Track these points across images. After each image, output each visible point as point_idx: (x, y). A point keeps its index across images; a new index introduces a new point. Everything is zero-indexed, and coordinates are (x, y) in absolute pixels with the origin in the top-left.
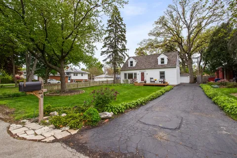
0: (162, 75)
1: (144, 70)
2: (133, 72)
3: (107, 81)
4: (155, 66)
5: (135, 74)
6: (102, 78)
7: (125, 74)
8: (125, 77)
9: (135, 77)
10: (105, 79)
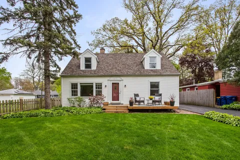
0: (155, 89)
1: (119, 79)
2: (94, 81)
3: (21, 102)
4: (140, 72)
5: (99, 86)
6: (9, 95)
7: (74, 86)
8: (74, 93)
9: (99, 93)
10: (17, 98)
